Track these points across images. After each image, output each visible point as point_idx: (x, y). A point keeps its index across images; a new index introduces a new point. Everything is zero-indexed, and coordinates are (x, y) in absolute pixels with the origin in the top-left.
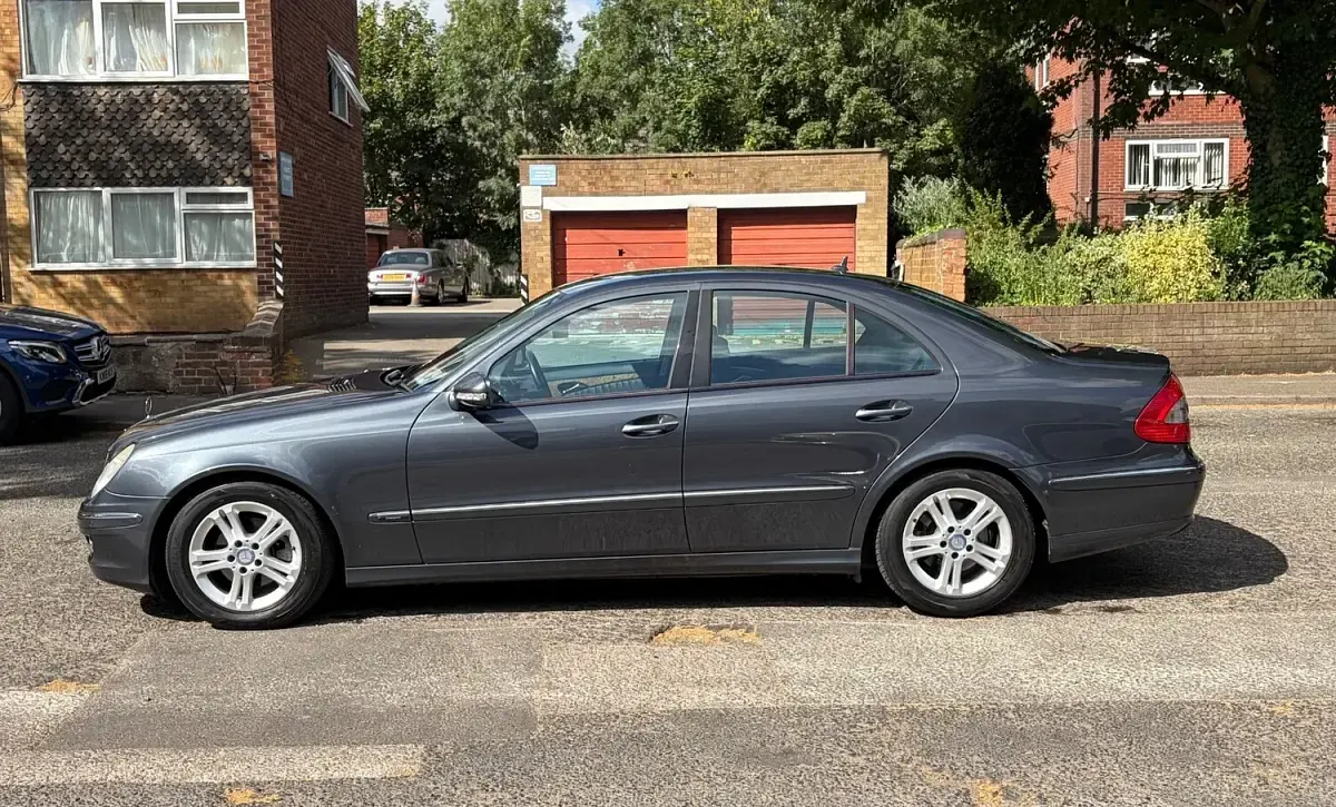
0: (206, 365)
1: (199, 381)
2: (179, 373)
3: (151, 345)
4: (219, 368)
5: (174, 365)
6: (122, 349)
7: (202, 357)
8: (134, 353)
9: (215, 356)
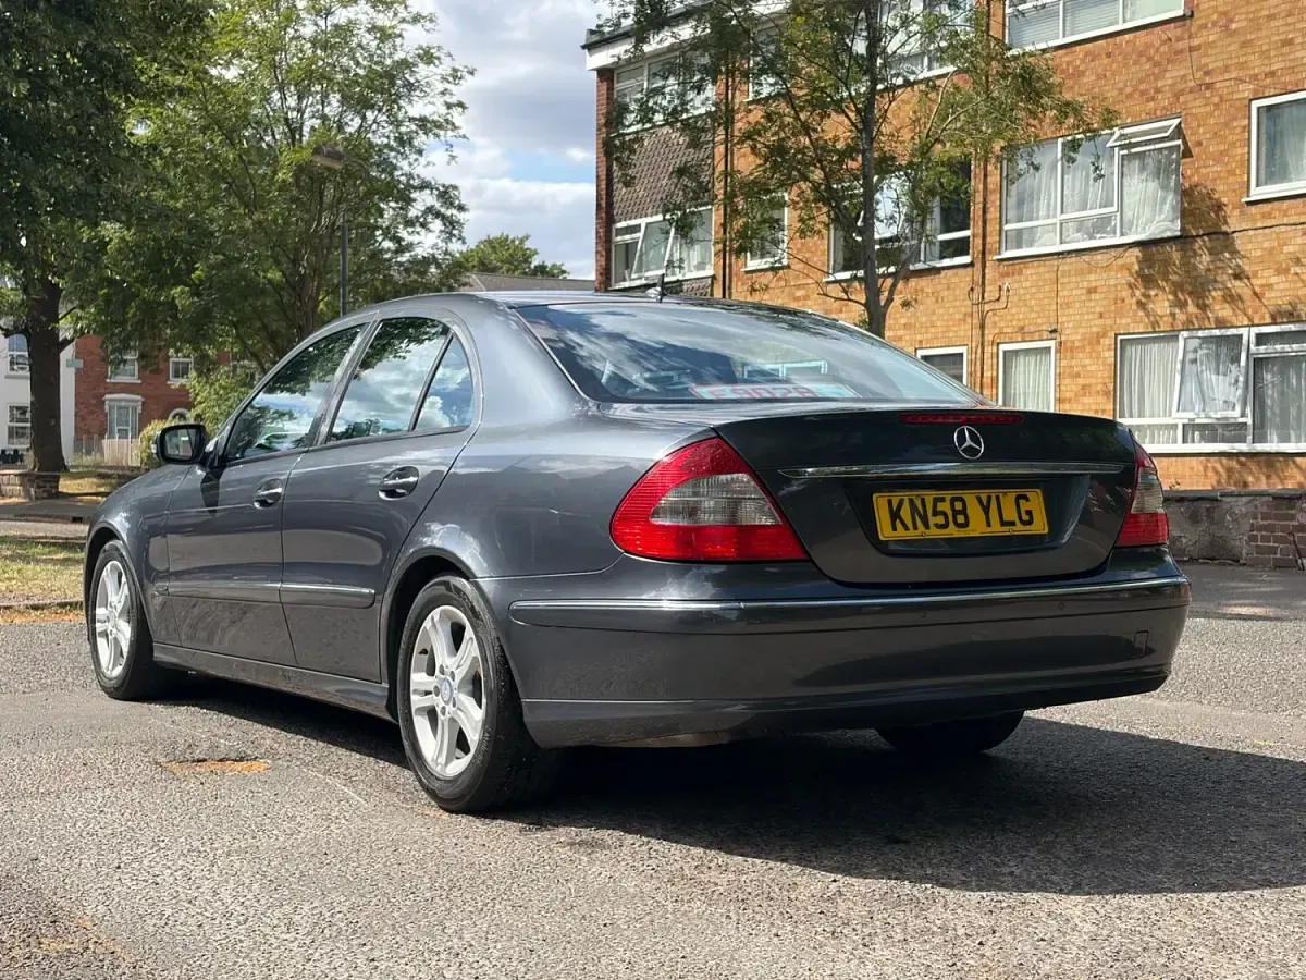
0: (1283, 529)
1: (1273, 551)
2: (1253, 538)
3: (1224, 498)
4: (1297, 535)
5: (1248, 528)
6: (1195, 503)
7: (1277, 517)
8: (1208, 509)
9: (1292, 517)
